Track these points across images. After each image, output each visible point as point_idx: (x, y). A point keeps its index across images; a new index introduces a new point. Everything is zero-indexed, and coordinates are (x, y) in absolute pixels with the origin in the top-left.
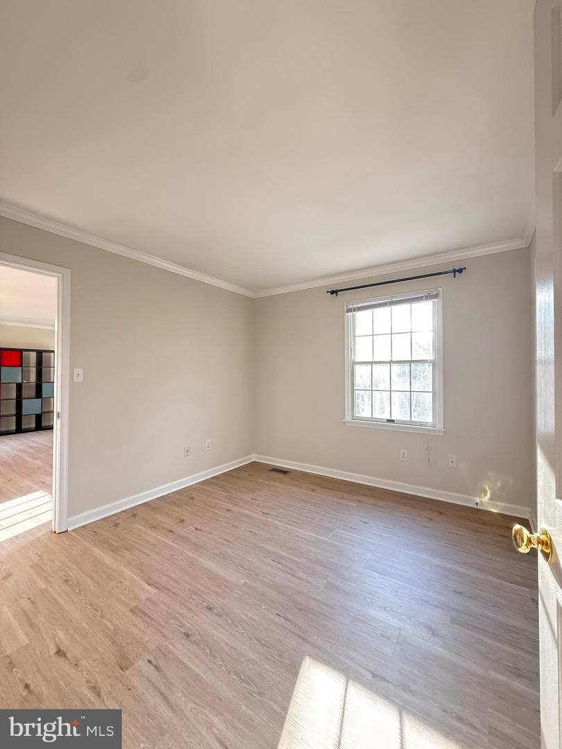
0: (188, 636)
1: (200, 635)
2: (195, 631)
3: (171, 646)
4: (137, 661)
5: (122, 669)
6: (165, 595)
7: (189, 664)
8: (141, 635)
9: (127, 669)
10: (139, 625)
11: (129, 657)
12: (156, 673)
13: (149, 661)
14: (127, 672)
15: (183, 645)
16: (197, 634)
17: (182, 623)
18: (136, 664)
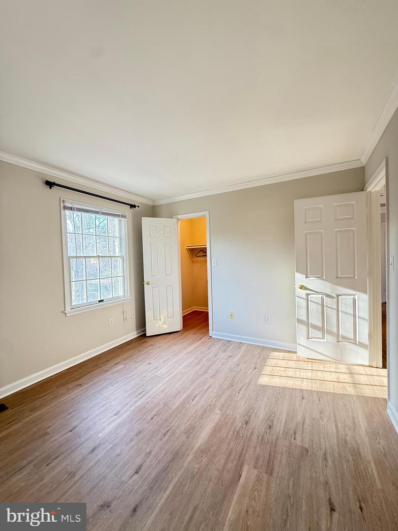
0: (270, 427)
1: (267, 421)
2: (266, 424)
3: (281, 432)
4: (299, 446)
5: (308, 451)
6: (246, 455)
7: (284, 420)
8: (284, 453)
9: (306, 448)
10: (279, 459)
11: (300, 451)
12: (298, 433)
13: (295, 439)
14: (307, 447)
15: (277, 427)
16: (267, 423)
17: (264, 433)
18: (301, 444)
